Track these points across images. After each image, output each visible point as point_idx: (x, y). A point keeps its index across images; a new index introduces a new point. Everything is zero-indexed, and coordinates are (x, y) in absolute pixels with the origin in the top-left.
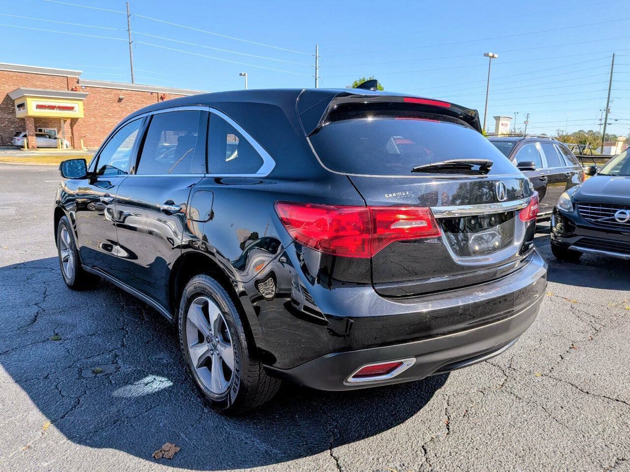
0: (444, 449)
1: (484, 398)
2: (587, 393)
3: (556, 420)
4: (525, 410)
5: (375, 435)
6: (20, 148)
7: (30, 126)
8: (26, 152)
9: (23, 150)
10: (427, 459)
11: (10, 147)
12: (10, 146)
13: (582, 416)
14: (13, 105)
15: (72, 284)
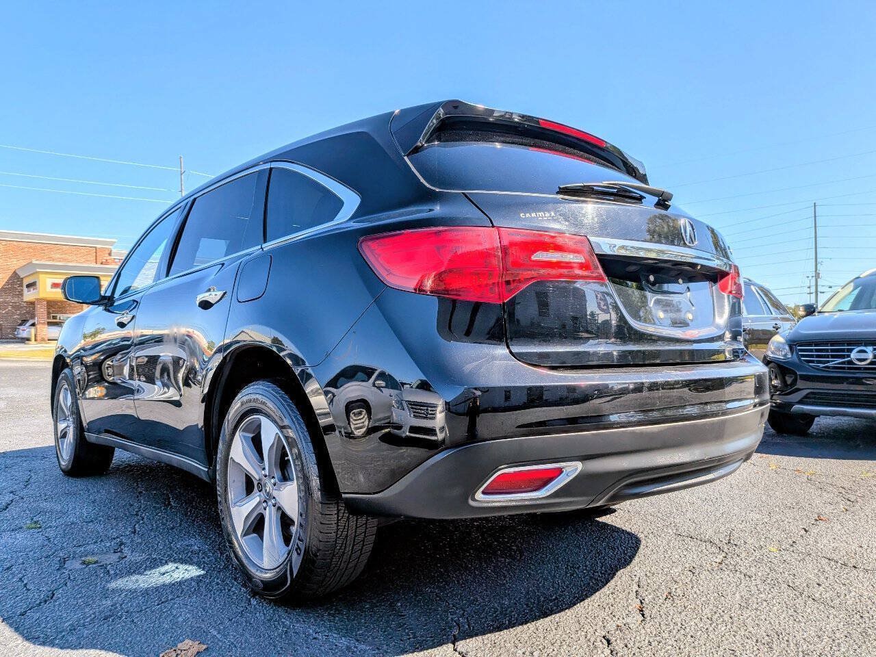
0: (638, 638)
1: (694, 578)
2: (854, 567)
3: (813, 599)
4: (762, 590)
5: (526, 624)
6: (25, 340)
7: (41, 311)
8: (32, 346)
9: (28, 344)
10: (612, 652)
11: (11, 340)
12: (11, 338)
13: (853, 593)
14: (21, 285)
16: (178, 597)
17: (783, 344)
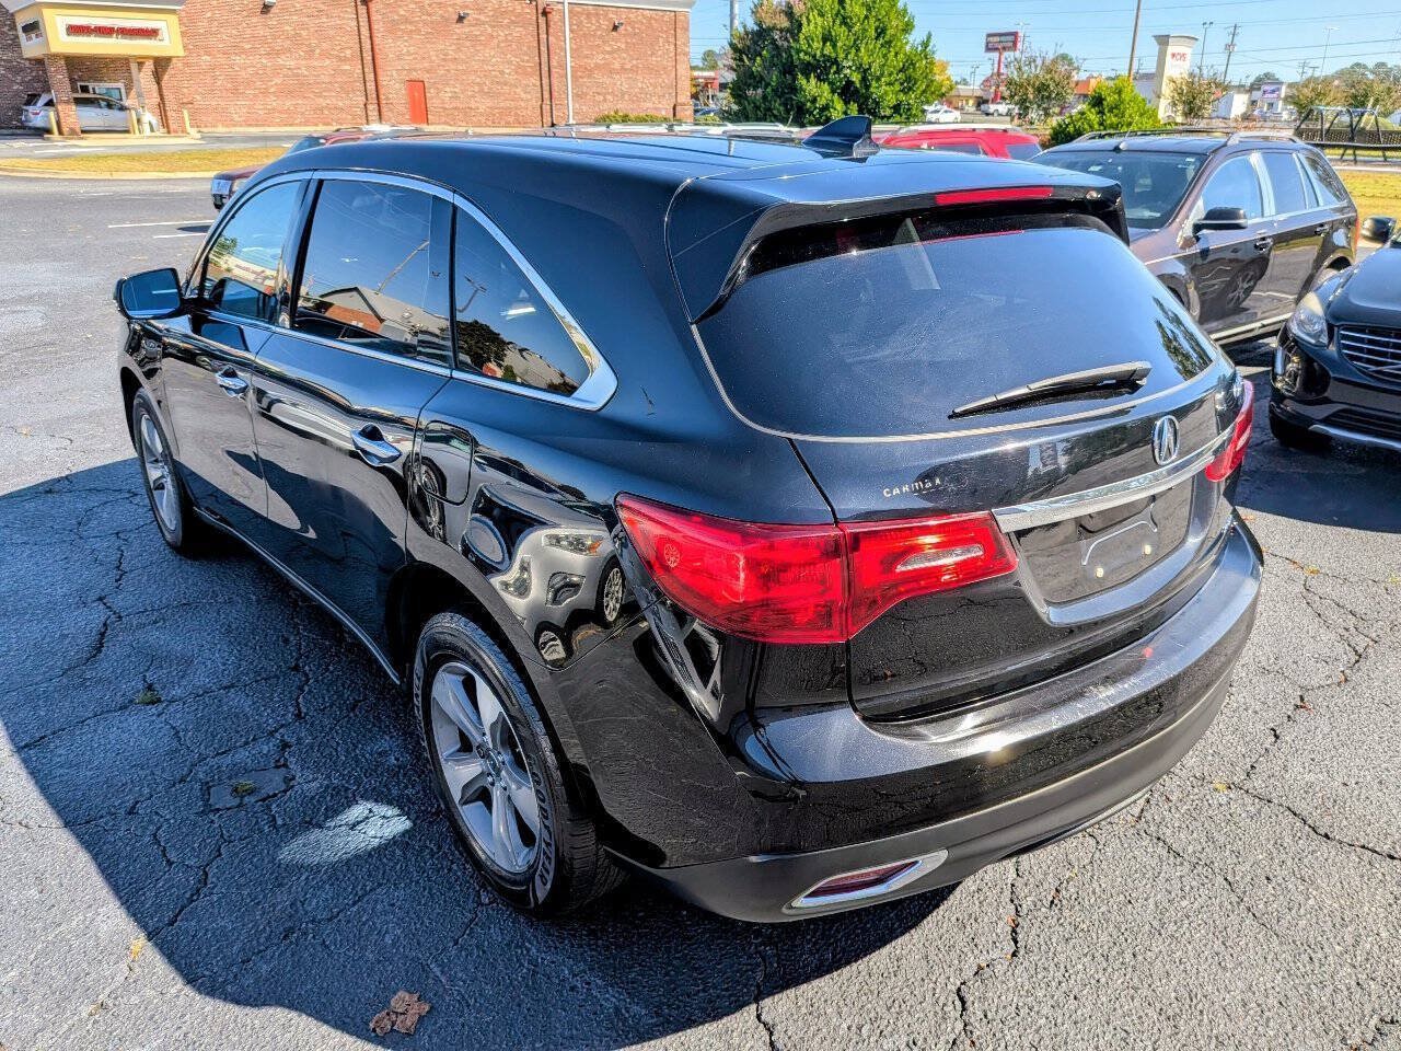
0: (1003, 998)
1: (1097, 855)
2: (1326, 836)
3: (1254, 915)
4: (1187, 889)
5: (856, 961)
6: (41, 132)
7: (59, 78)
8: (56, 145)
9: (48, 139)
10: (965, 1025)
11: (18, 131)
12: (17, 128)
13: (1311, 902)
14: (13, 27)
15: (179, 544)
16: (380, 885)
17: (1320, 318)
